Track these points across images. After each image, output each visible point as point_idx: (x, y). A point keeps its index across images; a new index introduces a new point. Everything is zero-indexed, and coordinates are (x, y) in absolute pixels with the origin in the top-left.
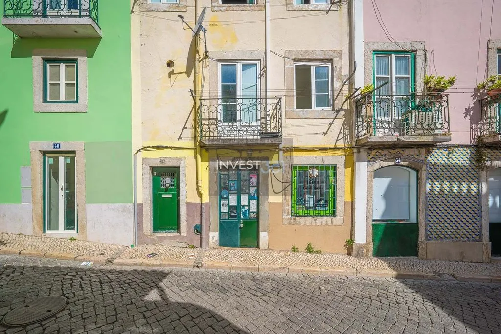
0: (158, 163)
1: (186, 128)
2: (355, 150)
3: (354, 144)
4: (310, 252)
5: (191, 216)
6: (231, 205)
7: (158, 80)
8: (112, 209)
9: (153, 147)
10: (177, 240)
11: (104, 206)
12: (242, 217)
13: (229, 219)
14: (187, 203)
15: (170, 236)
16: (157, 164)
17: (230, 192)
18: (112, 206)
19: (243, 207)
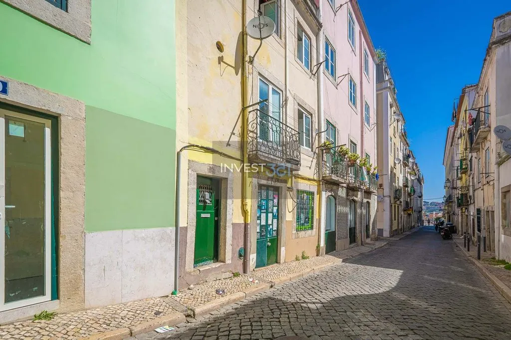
0: (206, 170)
1: (234, 134)
2: (321, 183)
3: (321, 178)
4: (304, 259)
5: (235, 239)
6: (262, 224)
7: (207, 58)
8: (143, 239)
9: (202, 148)
10: (223, 270)
11: (128, 233)
12: (268, 236)
13: (260, 239)
14: (233, 224)
15: (216, 268)
16: (205, 172)
17: (262, 211)
18: (142, 233)
19: (270, 225)
